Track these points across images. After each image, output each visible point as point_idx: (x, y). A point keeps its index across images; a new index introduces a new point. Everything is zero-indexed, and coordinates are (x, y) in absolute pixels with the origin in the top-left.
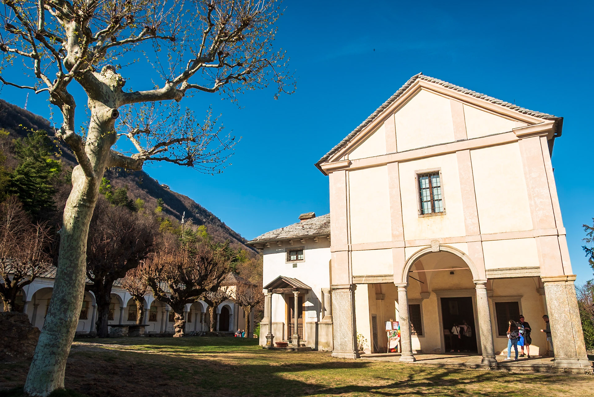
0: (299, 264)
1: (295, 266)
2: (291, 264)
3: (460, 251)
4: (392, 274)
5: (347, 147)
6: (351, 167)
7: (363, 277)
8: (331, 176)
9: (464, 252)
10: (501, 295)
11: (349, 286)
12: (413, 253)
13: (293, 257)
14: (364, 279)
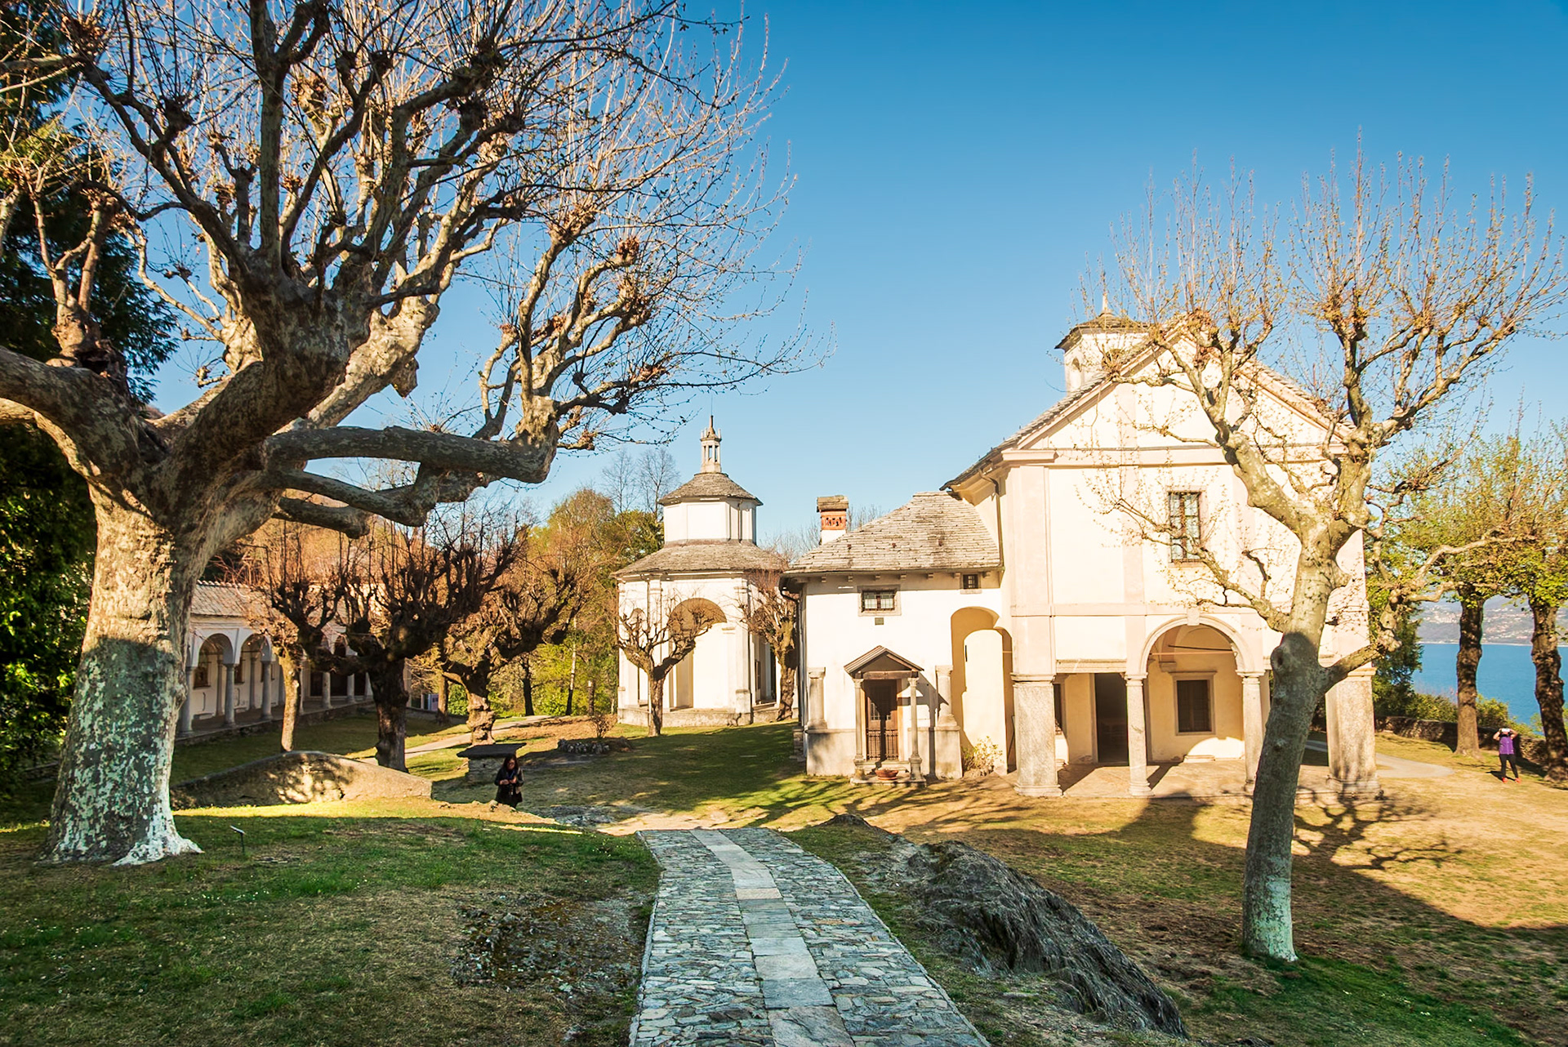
0: (888, 618)
1: (879, 622)
2: (870, 618)
3: (1229, 627)
4: (1123, 658)
5: (1053, 423)
6: (1057, 462)
7: (1075, 661)
8: (1014, 472)
9: (1236, 628)
10: (1189, 669)
11: (1051, 678)
12: (1159, 625)
13: (871, 603)
14: (1076, 665)
